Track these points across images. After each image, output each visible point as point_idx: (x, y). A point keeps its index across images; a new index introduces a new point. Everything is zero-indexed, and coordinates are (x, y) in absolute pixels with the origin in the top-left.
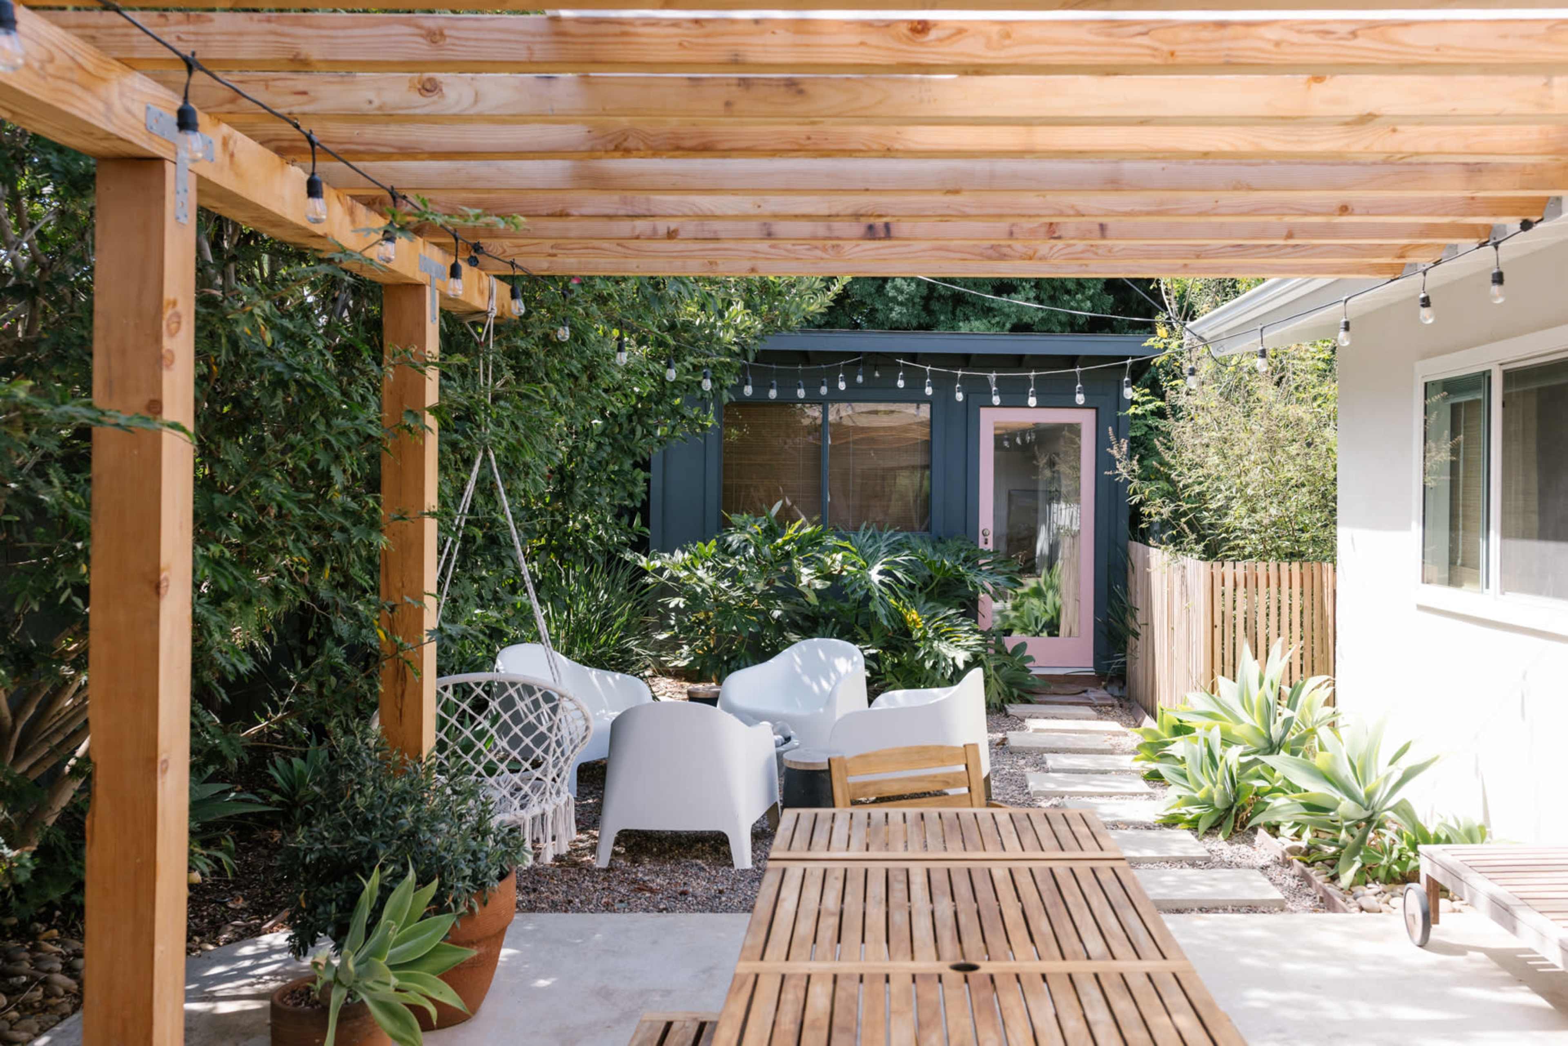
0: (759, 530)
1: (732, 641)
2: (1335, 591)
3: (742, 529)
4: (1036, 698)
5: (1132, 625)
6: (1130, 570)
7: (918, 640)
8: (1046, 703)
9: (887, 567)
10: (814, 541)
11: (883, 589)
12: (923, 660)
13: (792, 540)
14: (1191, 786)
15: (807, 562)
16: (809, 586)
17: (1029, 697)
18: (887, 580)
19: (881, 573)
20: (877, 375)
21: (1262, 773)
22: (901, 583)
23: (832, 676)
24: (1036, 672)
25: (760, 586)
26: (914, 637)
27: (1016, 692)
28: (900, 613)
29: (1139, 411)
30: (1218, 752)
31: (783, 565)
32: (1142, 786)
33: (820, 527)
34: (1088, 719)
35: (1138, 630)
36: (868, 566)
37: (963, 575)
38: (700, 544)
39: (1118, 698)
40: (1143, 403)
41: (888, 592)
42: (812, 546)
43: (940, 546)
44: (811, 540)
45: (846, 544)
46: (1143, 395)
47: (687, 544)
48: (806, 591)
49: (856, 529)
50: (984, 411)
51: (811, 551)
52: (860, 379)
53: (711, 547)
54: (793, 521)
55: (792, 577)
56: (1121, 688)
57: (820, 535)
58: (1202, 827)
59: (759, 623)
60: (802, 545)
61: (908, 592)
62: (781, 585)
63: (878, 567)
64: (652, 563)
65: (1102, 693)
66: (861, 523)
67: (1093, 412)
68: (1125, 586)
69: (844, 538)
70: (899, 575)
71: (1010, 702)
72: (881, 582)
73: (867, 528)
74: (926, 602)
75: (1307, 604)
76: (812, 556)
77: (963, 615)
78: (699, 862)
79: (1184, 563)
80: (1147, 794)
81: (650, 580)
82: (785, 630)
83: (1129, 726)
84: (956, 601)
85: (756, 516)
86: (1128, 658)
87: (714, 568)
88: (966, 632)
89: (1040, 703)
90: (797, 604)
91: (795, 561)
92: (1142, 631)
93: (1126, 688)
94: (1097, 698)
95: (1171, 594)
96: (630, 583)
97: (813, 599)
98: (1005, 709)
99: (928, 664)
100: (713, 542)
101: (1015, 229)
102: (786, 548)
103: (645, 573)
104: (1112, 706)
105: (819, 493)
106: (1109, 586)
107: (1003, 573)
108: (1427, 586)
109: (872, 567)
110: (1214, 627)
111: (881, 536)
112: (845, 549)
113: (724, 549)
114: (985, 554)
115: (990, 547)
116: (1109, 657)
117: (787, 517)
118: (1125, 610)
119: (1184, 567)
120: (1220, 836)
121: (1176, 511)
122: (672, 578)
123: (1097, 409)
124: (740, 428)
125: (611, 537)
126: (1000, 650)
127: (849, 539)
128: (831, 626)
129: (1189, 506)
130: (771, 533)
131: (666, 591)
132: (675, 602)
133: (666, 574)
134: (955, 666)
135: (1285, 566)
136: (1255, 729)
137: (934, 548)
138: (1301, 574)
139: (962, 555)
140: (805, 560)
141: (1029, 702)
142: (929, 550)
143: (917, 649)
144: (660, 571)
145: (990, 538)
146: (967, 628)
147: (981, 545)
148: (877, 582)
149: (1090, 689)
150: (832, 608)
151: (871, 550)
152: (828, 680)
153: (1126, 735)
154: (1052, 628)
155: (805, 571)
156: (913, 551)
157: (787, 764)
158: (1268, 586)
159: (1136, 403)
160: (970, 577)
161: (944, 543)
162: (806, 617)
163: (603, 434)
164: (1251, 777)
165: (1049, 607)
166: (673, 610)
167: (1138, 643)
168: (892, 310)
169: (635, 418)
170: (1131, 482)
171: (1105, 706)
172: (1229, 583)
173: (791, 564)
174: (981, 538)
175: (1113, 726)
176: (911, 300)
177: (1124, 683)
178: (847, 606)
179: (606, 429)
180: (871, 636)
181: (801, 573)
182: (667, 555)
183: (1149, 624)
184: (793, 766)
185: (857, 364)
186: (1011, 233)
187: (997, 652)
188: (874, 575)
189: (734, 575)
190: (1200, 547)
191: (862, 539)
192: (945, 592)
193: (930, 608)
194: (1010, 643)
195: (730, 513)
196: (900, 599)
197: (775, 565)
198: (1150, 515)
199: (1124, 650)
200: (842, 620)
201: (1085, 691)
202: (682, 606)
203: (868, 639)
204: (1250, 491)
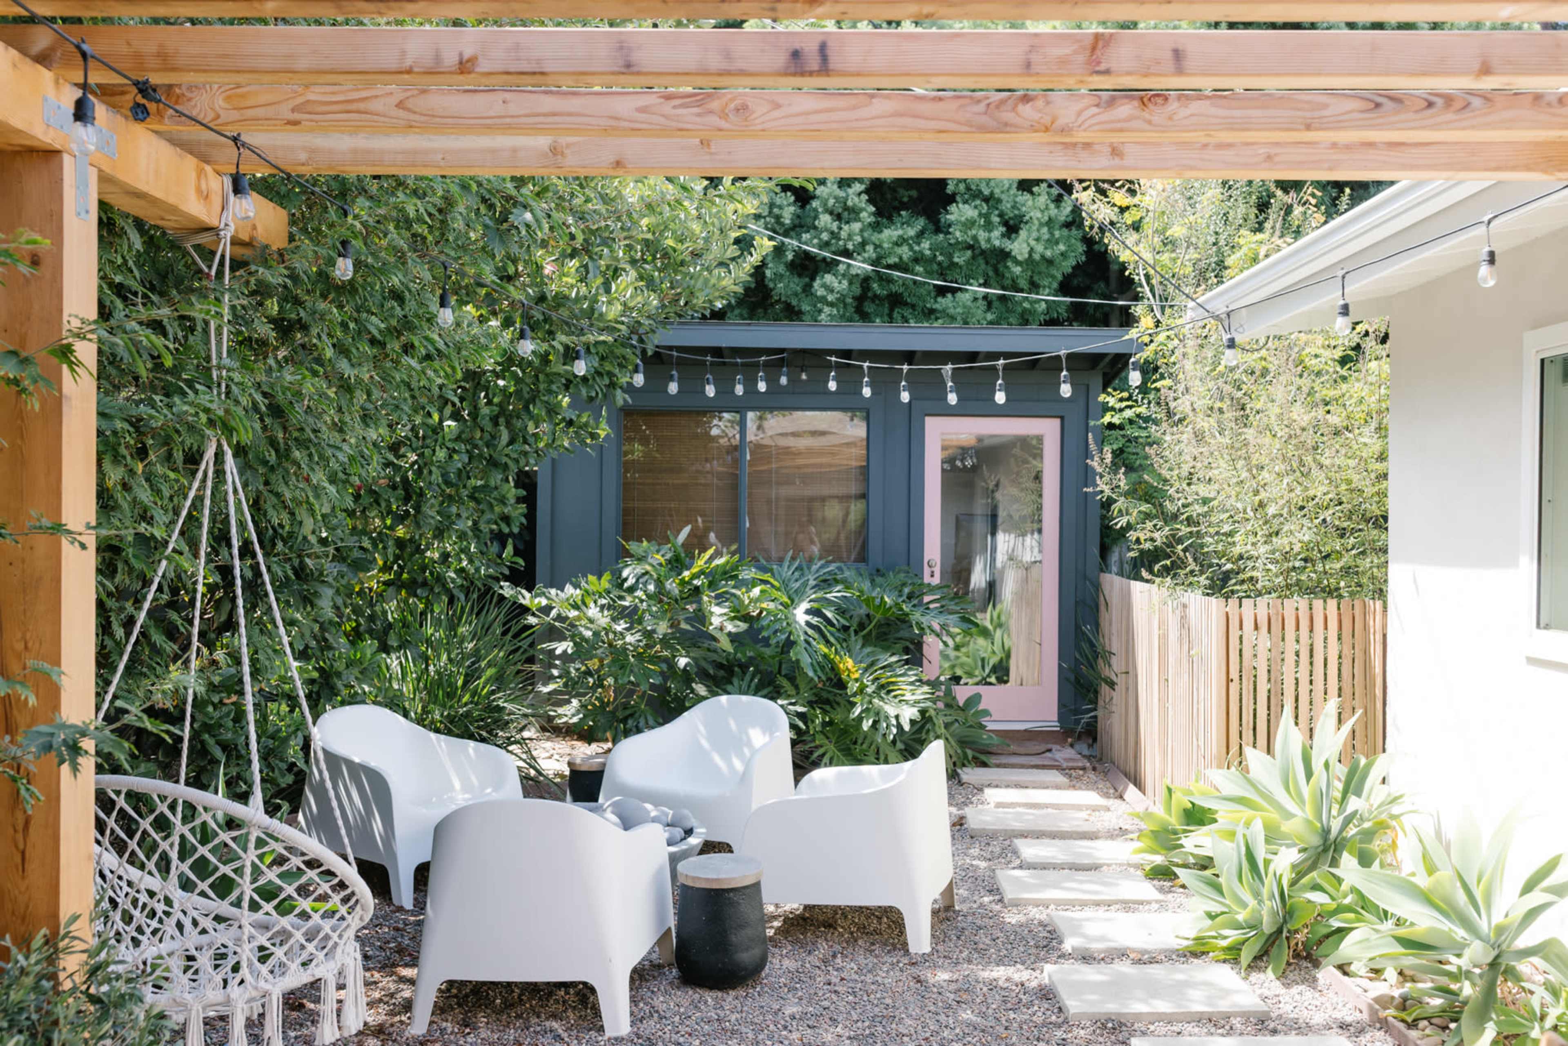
0: (662, 560)
1: (631, 693)
2: (1385, 636)
3: (641, 559)
4: (993, 760)
5: (1106, 672)
6: (1102, 608)
7: (855, 695)
8: (1005, 766)
9: (815, 605)
10: (728, 574)
11: (810, 632)
12: (860, 719)
13: (702, 572)
14: (1227, 902)
15: (720, 599)
16: (721, 629)
17: (983, 758)
18: (815, 620)
19: (808, 612)
20: (804, 377)
21: (1319, 881)
22: (833, 625)
23: (746, 751)
24: (991, 726)
25: (663, 628)
26: (849, 692)
27: (970, 753)
28: (831, 662)
29: (1116, 420)
30: (1261, 854)
31: (691, 603)
32: (1147, 890)
33: (737, 557)
34: (1058, 787)
35: (1114, 678)
36: (793, 602)
37: (907, 615)
38: (591, 578)
39: (1089, 758)
40: (1121, 410)
41: (816, 636)
42: (727, 580)
43: (879, 580)
44: (725, 573)
45: (767, 577)
46: (1121, 400)
47: (577, 577)
48: (717, 635)
49: (781, 560)
50: (930, 422)
51: (726, 585)
52: (784, 380)
53: (605, 582)
54: (704, 550)
55: (701, 617)
56: (1090, 746)
57: (735, 567)
58: (1246, 957)
59: (662, 673)
60: (714, 578)
61: (841, 636)
62: (688, 627)
63: (805, 606)
64: (537, 601)
65: (1069, 753)
66: (786, 552)
67: (1057, 422)
68: (1097, 625)
69: (764, 570)
70: (829, 615)
71: (964, 765)
72: (808, 624)
73: (793, 559)
74: (863, 646)
75: (1347, 652)
76: (726, 592)
77: (907, 662)
78: (555, 1025)
79: (1185, 600)
80: (1157, 901)
81: (532, 620)
82: (693, 681)
83: (1107, 796)
84: (899, 646)
85: (659, 544)
86: (1100, 713)
87: (609, 607)
88: (912, 683)
89: (998, 766)
90: (709, 650)
91: (705, 598)
92: (1120, 681)
93: (1097, 746)
94: (1066, 760)
95: (1163, 638)
96: (504, 624)
97: (725, 644)
98: (958, 775)
99: (866, 725)
100: (607, 576)
101: (1034, 57)
102: (695, 582)
103: (525, 610)
104: (1084, 769)
105: (735, 516)
106: (1077, 627)
107: (951, 613)
108: (1543, 632)
109: (798, 604)
110: (1229, 681)
111: (809, 568)
112: (765, 582)
113: (619, 582)
114: (932, 589)
115: (936, 581)
116: (1077, 712)
117: (697, 543)
118: (1096, 655)
119: (1185, 606)
120: (1269, 971)
121: (1173, 536)
122: (560, 618)
123: (1062, 418)
124: (644, 441)
125: (477, 570)
126: (951, 704)
127: (771, 571)
128: (748, 677)
129: (1189, 529)
130: (677, 564)
131: (553, 633)
132: (563, 647)
133: (554, 613)
134: (899, 726)
135: (1318, 604)
136: (1308, 822)
137: (872, 581)
138: (1340, 615)
139: (906, 590)
140: (717, 597)
141: (984, 765)
142: (866, 586)
143: (853, 705)
144: (547, 610)
145: (937, 570)
146: (913, 678)
147: (927, 579)
148: (803, 624)
149: (1055, 747)
150: (750, 654)
151: (798, 584)
152: (741, 756)
153: (1108, 809)
154: (1001, 672)
155: (716, 610)
156: (848, 586)
157: (682, 880)
158: (1298, 629)
159: (1113, 409)
160: (916, 616)
161: (883, 575)
162: (720, 666)
163: (458, 439)
164: (1305, 888)
165: (997, 647)
166: (559, 657)
167: (1114, 694)
168: (820, 311)
169: (502, 420)
170: (1116, 501)
171: (1074, 769)
172: (1248, 625)
173: (699, 602)
174: (927, 571)
175: (1089, 797)
176: (842, 300)
177: (1095, 740)
178: (768, 652)
179: (462, 432)
180: (797, 687)
181: (711, 613)
182: (553, 591)
183: (1130, 672)
184: (690, 883)
185: (781, 363)
186: (1028, 65)
187: (947, 706)
188: (800, 615)
189: (632, 616)
190: (1203, 580)
191: (786, 571)
192: (885, 634)
193: (868, 655)
194: (962, 693)
195: (627, 541)
196: (832, 645)
197: (682, 604)
198: (1138, 541)
199: (1095, 702)
200: (763, 667)
201: (1050, 750)
202: (570, 651)
203: (794, 692)
204: (1271, 510)
